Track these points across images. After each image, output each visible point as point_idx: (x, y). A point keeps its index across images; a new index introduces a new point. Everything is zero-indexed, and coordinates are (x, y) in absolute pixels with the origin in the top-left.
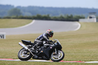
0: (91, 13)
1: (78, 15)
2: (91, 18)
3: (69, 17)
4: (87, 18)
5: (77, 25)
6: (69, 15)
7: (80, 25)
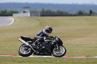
0: (25, 8)
1: (12, 10)
2: (24, 12)
3: (3, 12)
4: (21, 13)
5: (11, 20)
6: (3, 10)
7: (13, 20)
